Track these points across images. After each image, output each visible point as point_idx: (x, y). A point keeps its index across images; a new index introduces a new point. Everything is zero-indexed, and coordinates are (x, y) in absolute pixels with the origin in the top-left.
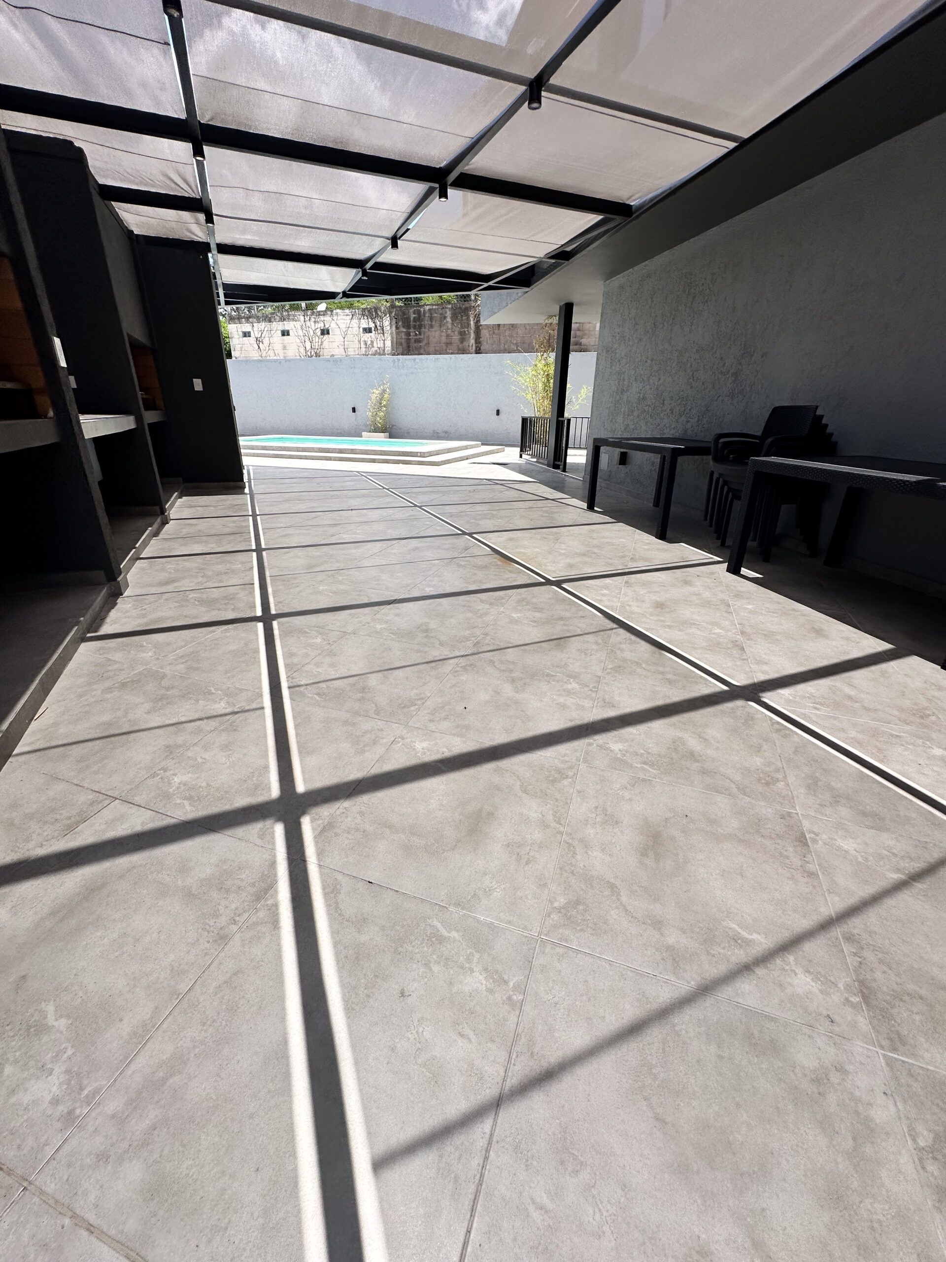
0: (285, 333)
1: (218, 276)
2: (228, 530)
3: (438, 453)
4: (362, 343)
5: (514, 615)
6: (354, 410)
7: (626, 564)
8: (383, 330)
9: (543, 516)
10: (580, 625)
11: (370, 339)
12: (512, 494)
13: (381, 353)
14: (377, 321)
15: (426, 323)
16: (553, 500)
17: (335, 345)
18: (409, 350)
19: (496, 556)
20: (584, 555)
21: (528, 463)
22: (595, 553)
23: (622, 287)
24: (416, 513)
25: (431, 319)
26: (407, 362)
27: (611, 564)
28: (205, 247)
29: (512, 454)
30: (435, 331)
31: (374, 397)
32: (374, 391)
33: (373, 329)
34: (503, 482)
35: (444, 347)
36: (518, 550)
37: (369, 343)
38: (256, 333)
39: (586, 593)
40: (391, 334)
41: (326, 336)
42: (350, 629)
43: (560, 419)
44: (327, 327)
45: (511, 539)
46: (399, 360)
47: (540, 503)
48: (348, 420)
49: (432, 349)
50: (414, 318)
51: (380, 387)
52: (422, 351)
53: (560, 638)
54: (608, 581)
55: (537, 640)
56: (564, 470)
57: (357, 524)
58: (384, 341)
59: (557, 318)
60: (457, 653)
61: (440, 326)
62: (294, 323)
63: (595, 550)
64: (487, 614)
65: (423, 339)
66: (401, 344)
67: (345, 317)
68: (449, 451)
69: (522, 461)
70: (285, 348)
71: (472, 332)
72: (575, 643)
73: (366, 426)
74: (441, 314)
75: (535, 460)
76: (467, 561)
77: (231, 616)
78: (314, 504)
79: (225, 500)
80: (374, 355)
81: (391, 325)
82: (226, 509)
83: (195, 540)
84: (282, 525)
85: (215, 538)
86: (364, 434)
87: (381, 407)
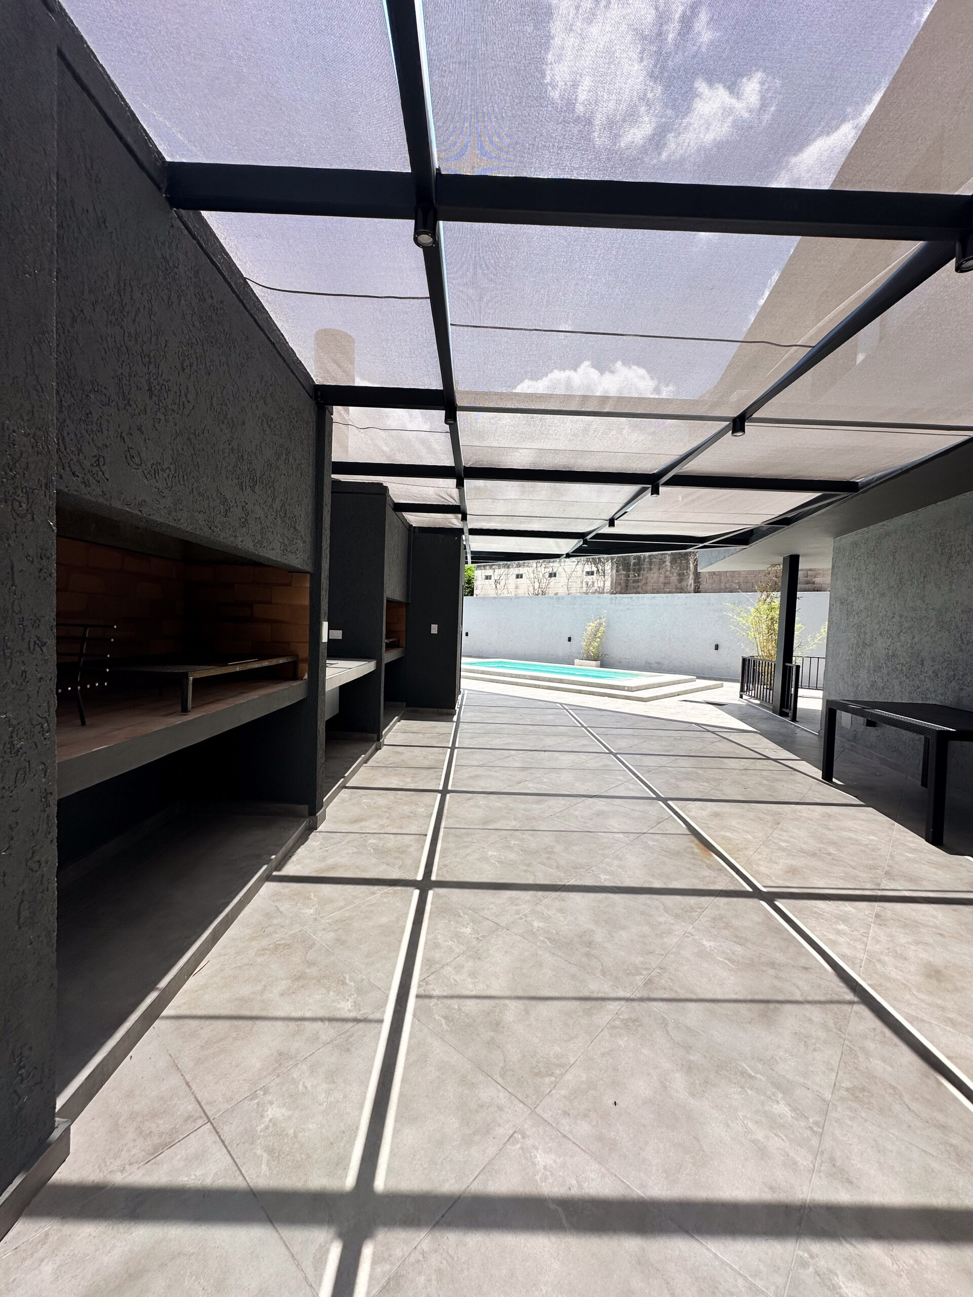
0: (519, 576)
1: (467, 547)
2: (426, 763)
3: (647, 687)
4: (584, 583)
5: (705, 943)
6: (570, 639)
7: (879, 881)
8: (604, 573)
9: (761, 784)
10: (800, 983)
11: (591, 580)
12: (724, 747)
13: (600, 591)
14: (599, 566)
15: (645, 566)
16: (775, 760)
17: (559, 585)
18: (627, 589)
19: (693, 838)
20: (814, 855)
21: (750, 705)
22: (830, 854)
23: (855, 544)
24: (610, 763)
25: (651, 563)
26: (624, 600)
27: (855, 878)
28: (460, 531)
29: (730, 692)
30: (654, 573)
31: (589, 629)
32: (591, 624)
33: (595, 572)
34: (716, 729)
35: (662, 587)
36: (722, 833)
37: (590, 583)
38: (496, 576)
39: (813, 922)
40: (611, 576)
41: (553, 578)
42: (504, 920)
43: (787, 664)
44: (554, 571)
45: (716, 815)
46: (616, 598)
47: (760, 764)
48: (564, 648)
49: (649, 588)
50: (635, 562)
51: (596, 620)
52: (639, 590)
53: (767, 1002)
54: (847, 907)
55: (734, 997)
56: (794, 719)
57: (546, 771)
58: (604, 581)
59: (781, 566)
60: (621, 994)
61: (659, 569)
62: (528, 568)
63: (831, 850)
64: (670, 932)
65: (641, 580)
66: (620, 584)
67: (571, 563)
68: (660, 685)
69: (742, 702)
70: (517, 587)
71: (691, 573)
72: (790, 1017)
73: (579, 653)
74: (661, 559)
75: (758, 702)
76: (657, 841)
77: (395, 875)
78: (510, 740)
79: (434, 727)
80: (594, 593)
81: (612, 568)
82: (432, 738)
83: (395, 772)
84: (475, 762)
85: (412, 771)
86: (577, 661)
87: (595, 638)
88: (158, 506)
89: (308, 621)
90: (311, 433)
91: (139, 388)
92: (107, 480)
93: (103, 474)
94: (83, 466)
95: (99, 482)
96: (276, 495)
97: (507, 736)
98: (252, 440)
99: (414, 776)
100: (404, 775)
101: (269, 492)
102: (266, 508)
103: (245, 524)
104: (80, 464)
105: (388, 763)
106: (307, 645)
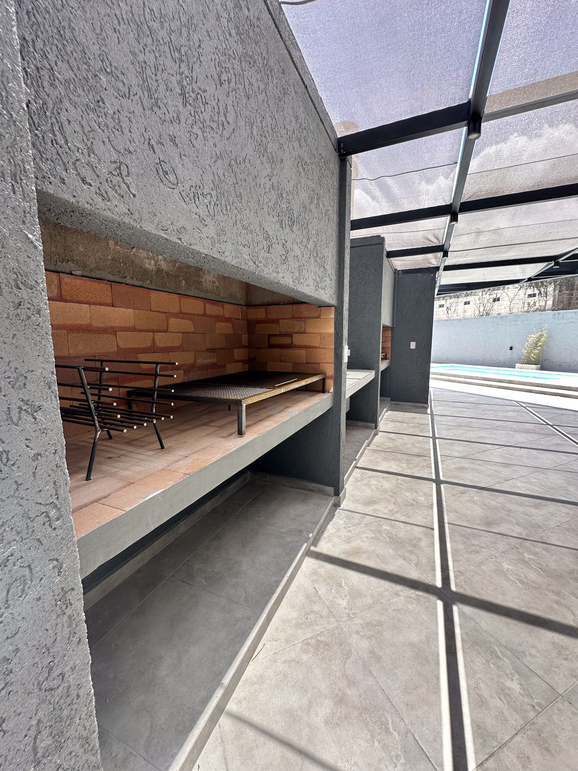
0: (467, 303)
1: (438, 282)
2: (415, 451)
4: (526, 304)
6: (511, 348)
8: (546, 294)
11: (533, 301)
13: (543, 309)
14: (542, 289)
17: (502, 307)
18: (570, 306)
26: (567, 315)
28: (437, 269)
31: (531, 339)
32: (532, 336)
33: (537, 294)
37: (532, 303)
38: (448, 305)
40: (554, 296)
41: (497, 302)
44: (498, 296)
46: (559, 314)
51: (538, 332)
58: (546, 301)
66: (562, 302)
73: (520, 359)
78: (483, 434)
79: (414, 418)
80: (535, 311)
81: (554, 290)
82: (414, 427)
83: (393, 456)
84: (457, 454)
85: (406, 457)
86: (517, 365)
87: (537, 347)
88: (200, 235)
89: (333, 346)
90: (335, 184)
91: (169, 89)
92: (134, 196)
93: (128, 188)
94: (98, 172)
95: (122, 197)
96: (310, 236)
97: (478, 429)
98: (290, 180)
99: (408, 462)
100: (399, 460)
101: (304, 233)
102: (303, 248)
103: (285, 261)
104: (93, 169)
105: (385, 447)
106: (333, 365)
